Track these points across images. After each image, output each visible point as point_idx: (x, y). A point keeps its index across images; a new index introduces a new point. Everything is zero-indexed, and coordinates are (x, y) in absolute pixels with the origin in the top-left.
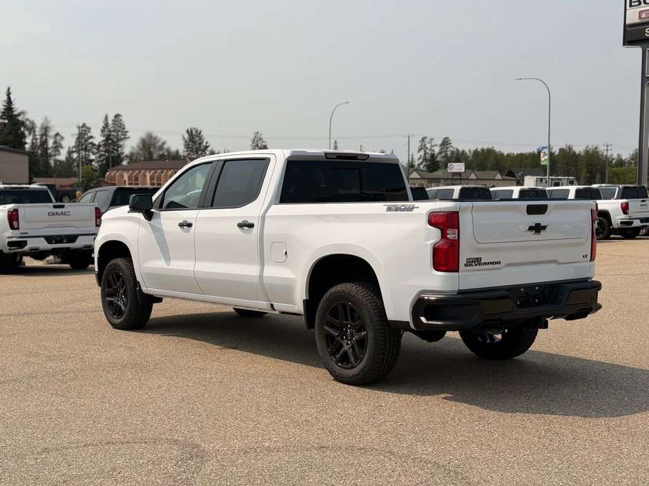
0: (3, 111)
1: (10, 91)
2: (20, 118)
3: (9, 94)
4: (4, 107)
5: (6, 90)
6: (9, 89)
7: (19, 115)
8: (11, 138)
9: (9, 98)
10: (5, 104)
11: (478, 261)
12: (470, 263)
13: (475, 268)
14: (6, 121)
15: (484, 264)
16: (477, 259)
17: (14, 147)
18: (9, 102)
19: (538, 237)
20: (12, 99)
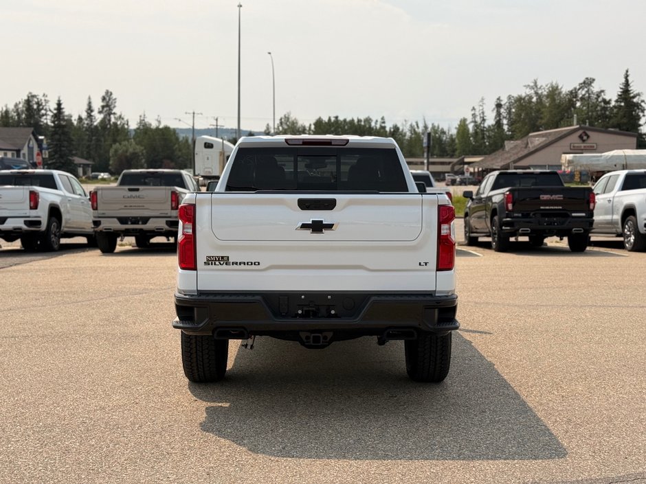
0: (620, 93)
1: (628, 73)
2: (635, 100)
3: (626, 77)
4: (621, 90)
5: (625, 72)
6: (627, 71)
7: (634, 97)
8: (625, 120)
9: (627, 81)
10: (622, 86)
11: (224, 260)
12: (210, 261)
13: (220, 267)
14: (623, 104)
15: (233, 263)
16: (222, 257)
17: (627, 130)
18: (627, 84)
19: (317, 236)
20: (630, 82)
